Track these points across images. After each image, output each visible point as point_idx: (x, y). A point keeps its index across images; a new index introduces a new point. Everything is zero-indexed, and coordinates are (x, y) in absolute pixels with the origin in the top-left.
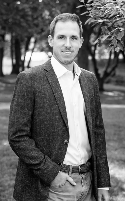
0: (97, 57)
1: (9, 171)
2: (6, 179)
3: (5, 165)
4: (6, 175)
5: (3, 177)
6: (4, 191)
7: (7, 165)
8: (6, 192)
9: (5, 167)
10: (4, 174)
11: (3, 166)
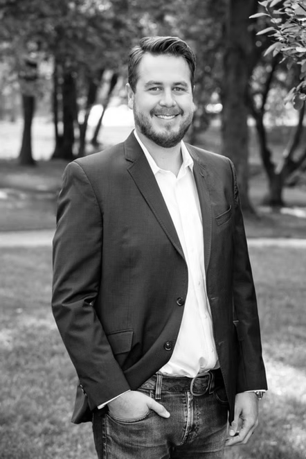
0: (267, 122)
1: (66, 389)
2: (62, 406)
3: (57, 376)
4: (62, 398)
5: (55, 403)
6: (60, 433)
7: (61, 376)
8: (65, 436)
9: (58, 381)
10: (57, 397)
11: (54, 378)
